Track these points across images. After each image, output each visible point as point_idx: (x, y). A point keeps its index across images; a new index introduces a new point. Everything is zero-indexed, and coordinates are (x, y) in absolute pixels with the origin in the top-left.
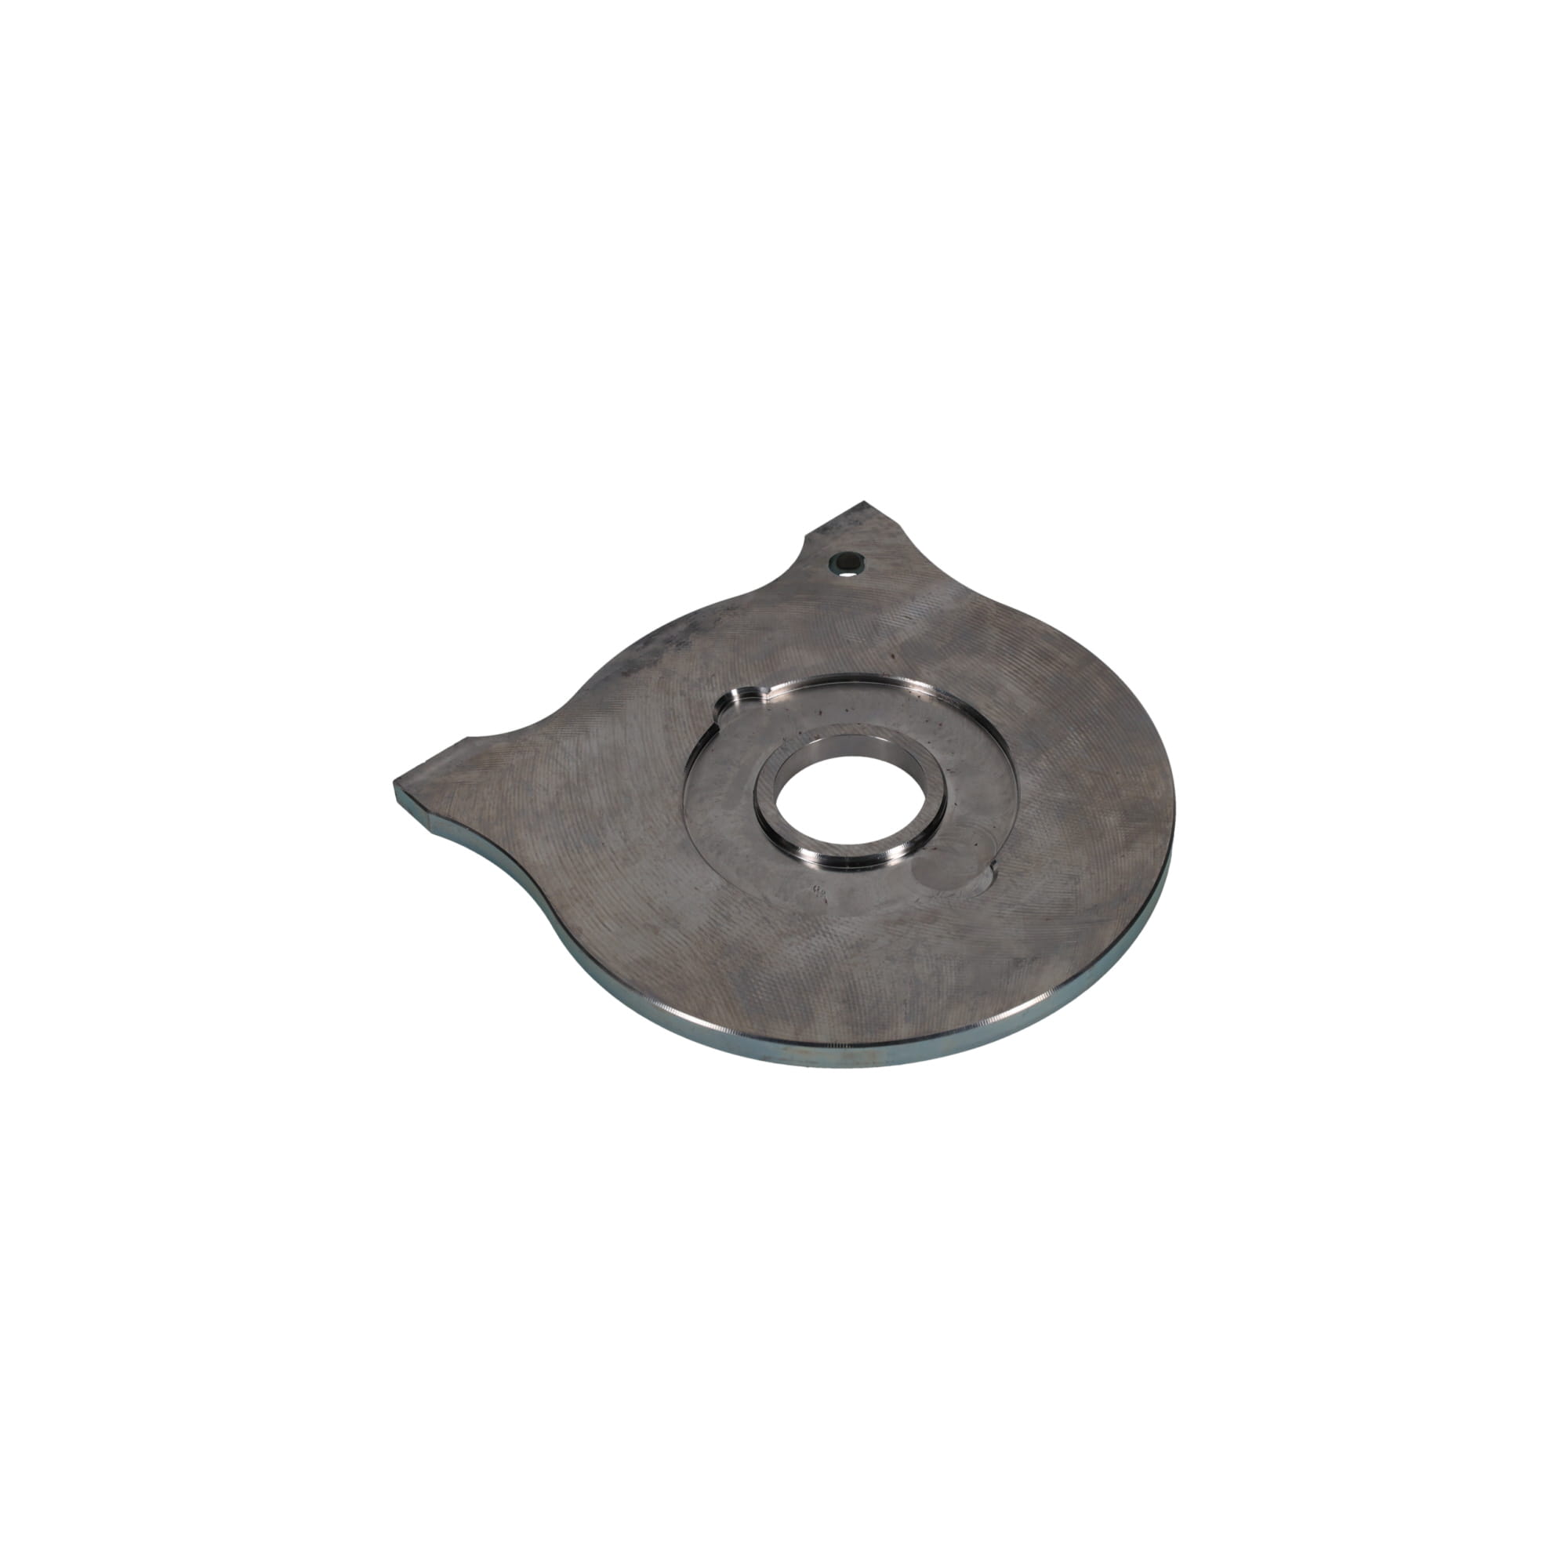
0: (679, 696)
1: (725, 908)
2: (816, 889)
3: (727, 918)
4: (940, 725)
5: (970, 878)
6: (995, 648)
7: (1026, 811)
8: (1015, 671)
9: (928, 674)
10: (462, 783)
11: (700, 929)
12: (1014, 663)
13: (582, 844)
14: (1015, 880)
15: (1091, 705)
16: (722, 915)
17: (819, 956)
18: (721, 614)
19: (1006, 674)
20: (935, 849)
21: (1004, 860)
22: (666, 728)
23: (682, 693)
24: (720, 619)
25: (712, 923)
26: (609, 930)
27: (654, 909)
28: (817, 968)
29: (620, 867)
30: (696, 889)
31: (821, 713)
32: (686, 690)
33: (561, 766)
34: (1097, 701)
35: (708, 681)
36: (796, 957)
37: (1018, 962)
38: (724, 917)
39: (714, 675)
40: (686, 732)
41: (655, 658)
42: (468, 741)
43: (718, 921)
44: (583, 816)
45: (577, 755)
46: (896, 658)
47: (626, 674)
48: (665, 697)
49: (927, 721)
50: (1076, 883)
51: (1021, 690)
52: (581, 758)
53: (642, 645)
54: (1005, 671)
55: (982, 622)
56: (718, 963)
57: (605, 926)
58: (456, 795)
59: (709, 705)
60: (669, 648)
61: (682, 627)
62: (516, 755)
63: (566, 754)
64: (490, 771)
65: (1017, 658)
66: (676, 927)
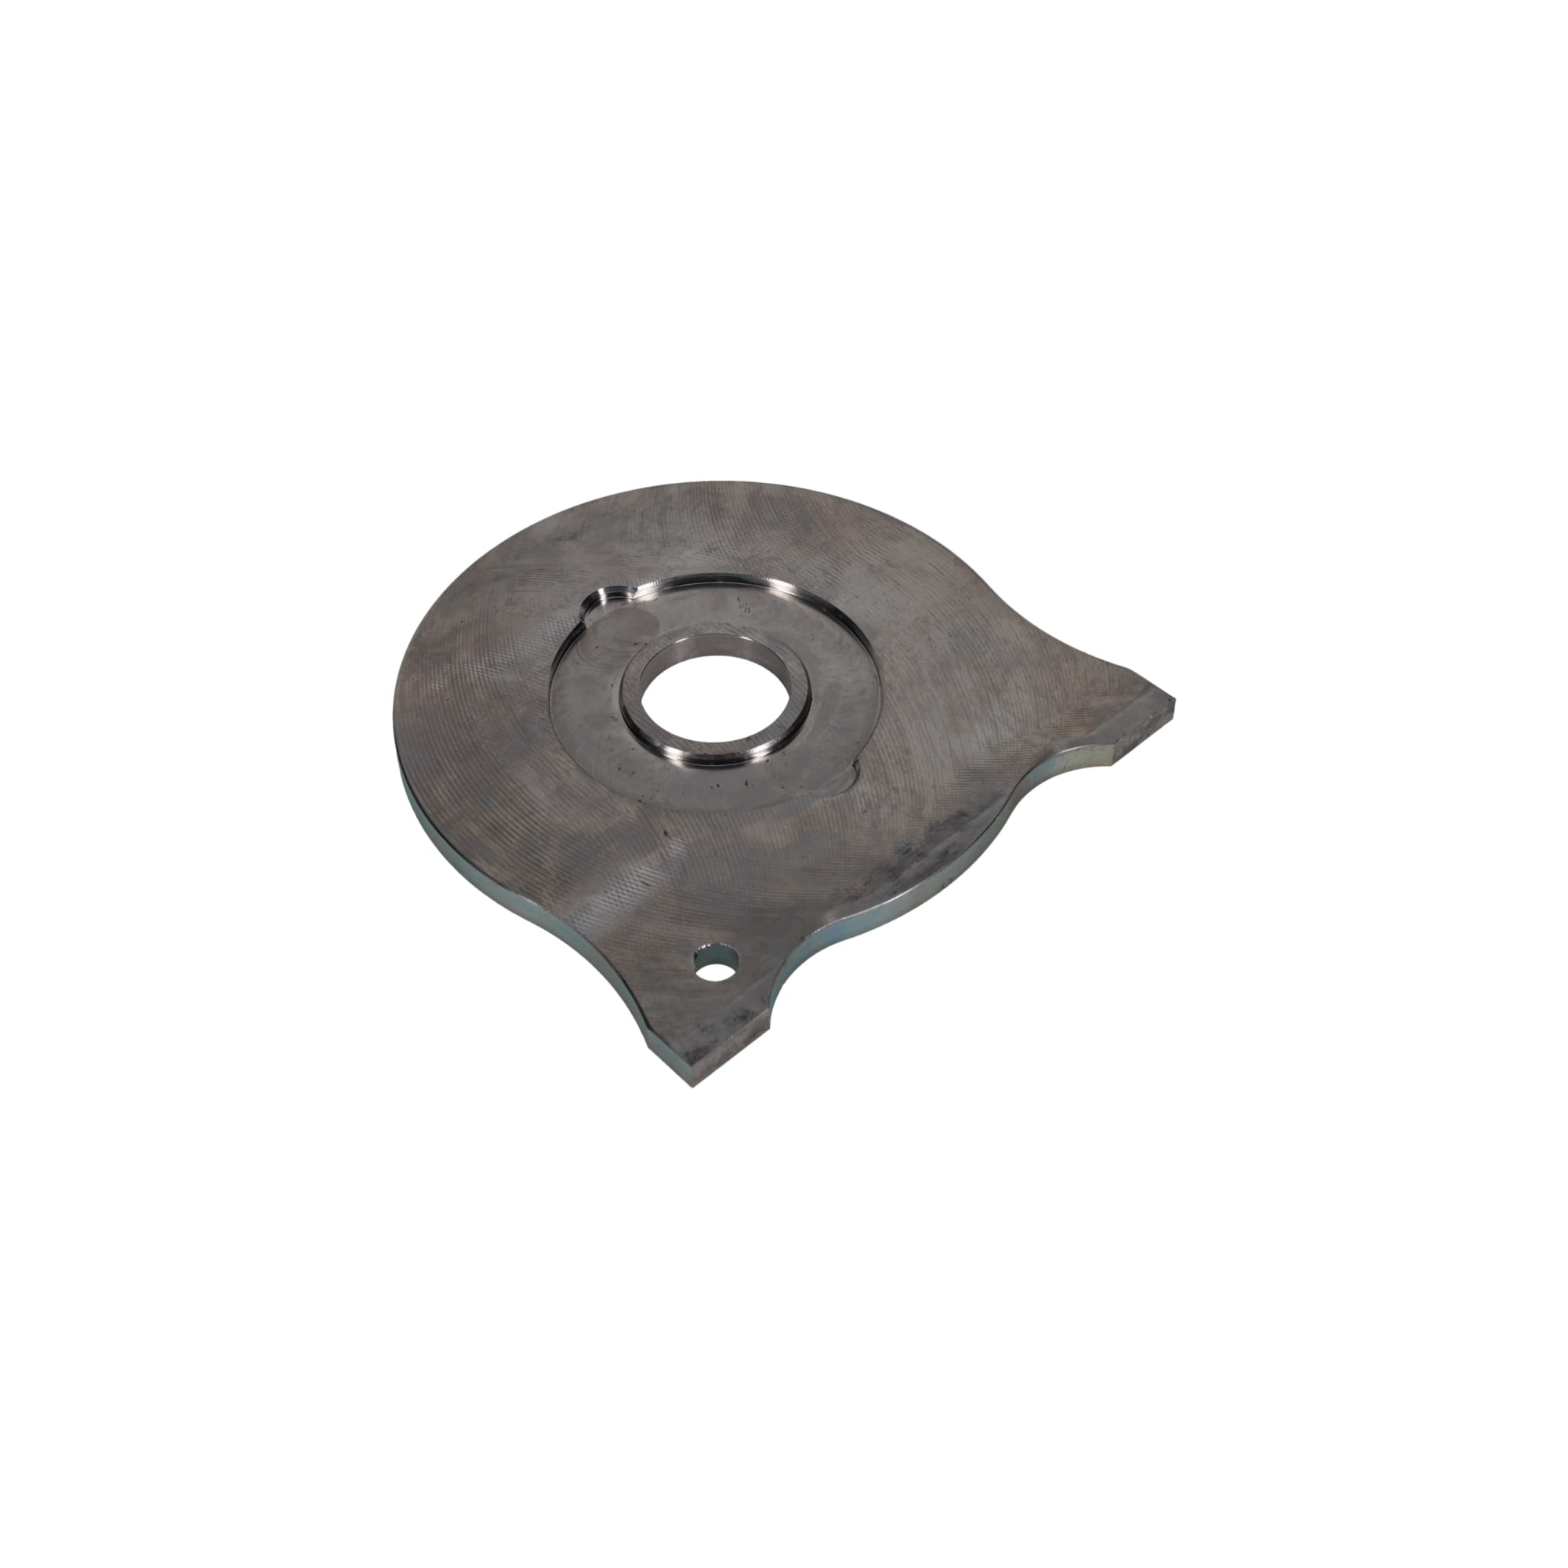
0: (900, 787)
1: (829, 581)
3: (826, 573)
4: (620, 769)
6: (551, 843)
7: (546, 664)
8: (532, 814)
9: (628, 812)
10: (1105, 695)
11: (849, 564)
12: (532, 824)
13: (970, 637)
14: (563, 602)
15: (458, 772)
16: (831, 575)
17: (744, 543)
18: (865, 890)
19: (544, 811)
20: (636, 644)
22: (908, 752)
23: (897, 790)
24: (865, 885)
25: (838, 569)
26: (930, 564)
27: (892, 579)
28: (745, 534)
29: (930, 615)
30: (857, 597)
31: (746, 784)
32: (892, 793)
33: (1009, 712)
34: (450, 778)
35: (870, 804)
36: (763, 543)
37: (573, 537)
38: (828, 573)
39: (864, 813)
40: (887, 747)
41: (932, 833)
43: (834, 570)
44: (975, 662)
45: (995, 724)
46: (662, 832)
47: (962, 814)
48: (914, 786)
50: (511, 599)
51: (530, 792)
52: (991, 720)
53: (951, 851)
54: (543, 813)
55: (560, 876)
56: (830, 537)
58: (1107, 683)
59: (865, 778)
60: (918, 846)
61: (907, 874)
62: (1058, 724)
63: (1008, 725)
64: (1080, 707)
65: (527, 829)
66: (871, 567)
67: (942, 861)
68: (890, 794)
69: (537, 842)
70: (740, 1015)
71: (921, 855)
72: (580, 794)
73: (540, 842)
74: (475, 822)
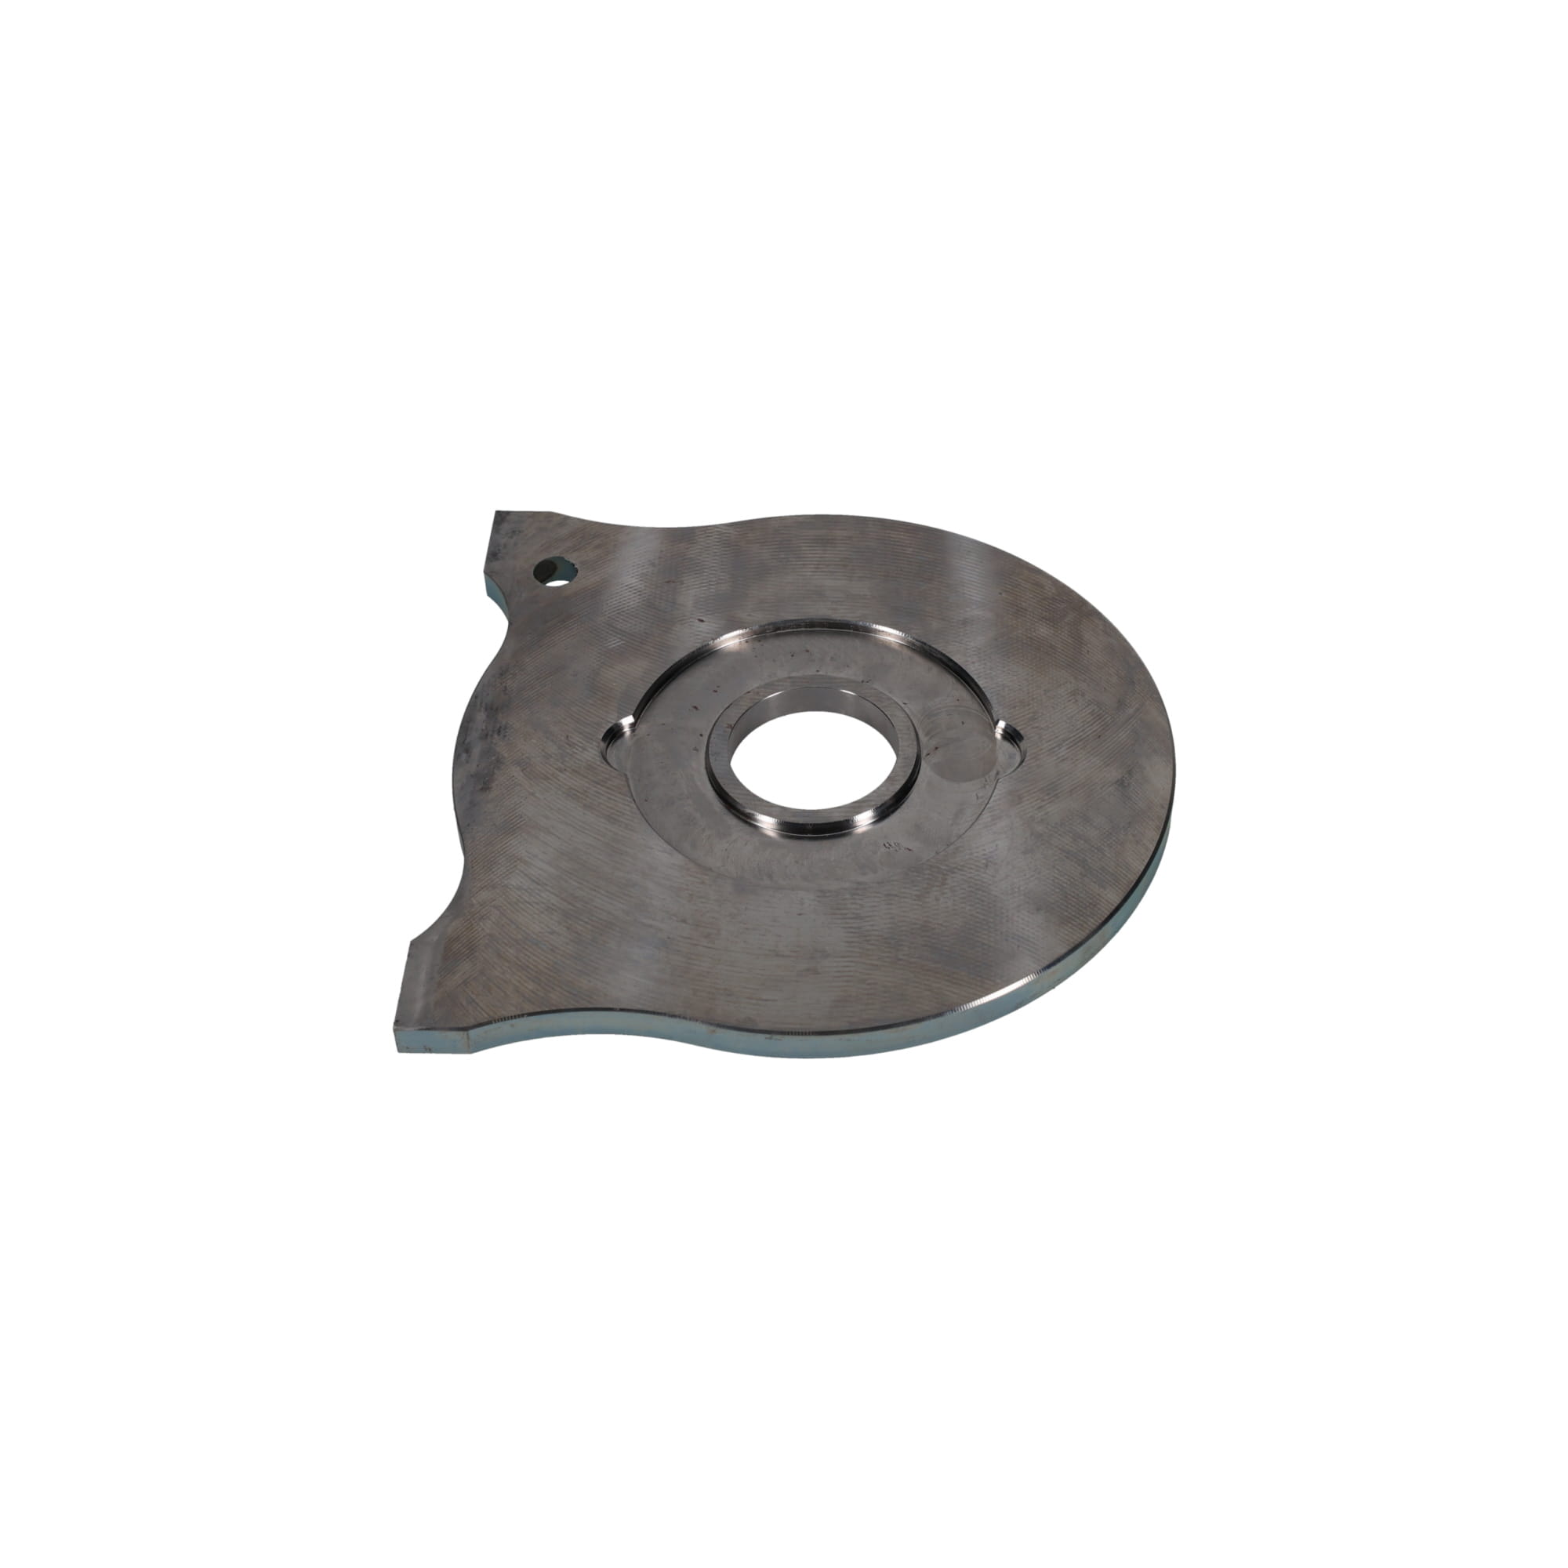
0: (560, 774)
2: (887, 845)
3: (858, 917)
4: (807, 651)
8: (815, 568)
9: (749, 615)
10: (465, 983)
11: (847, 942)
12: (807, 563)
14: (1037, 725)
16: (850, 918)
18: (501, 684)
19: (812, 575)
20: (936, 748)
22: (587, 807)
23: (560, 770)
24: (505, 687)
25: (851, 930)
26: (776, 1000)
27: (789, 956)
29: (710, 945)
30: (800, 914)
31: (696, 708)
32: (562, 766)
33: (537, 903)
35: (570, 745)
36: (955, 905)
37: (1121, 783)
38: (854, 918)
39: (567, 737)
40: (610, 799)
41: (493, 758)
42: (415, 945)
43: (854, 925)
45: (538, 884)
46: (704, 619)
47: (486, 788)
48: (549, 783)
49: (792, 656)
50: (1083, 696)
52: (546, 885)
53: (464, 756)
54: (809, 573)
55: (737, 548)
56: (901, 957)
57: (766, 1000)
58: (473, 996)
59: (599, 763)
60: (494, 741)
61: (481, 716)
62: (481, 924)
63: (526, 891)
64: (477, 954)
67: (464, 743)
68: (562, 763)
69: (786, 555)
71: (485, 736)
73: (782, 556)
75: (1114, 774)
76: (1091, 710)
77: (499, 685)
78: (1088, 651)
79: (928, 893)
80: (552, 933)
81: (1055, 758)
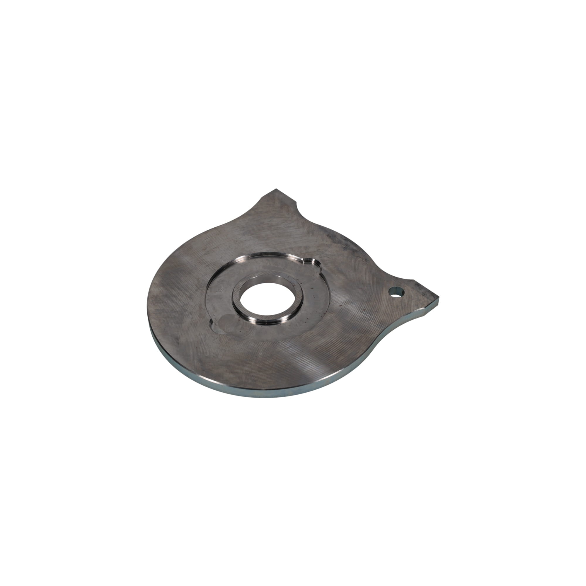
4: (306, 322)
5: (224, 330)
6: (347, 336)
9: (331, 316)
10: (275, 203)
11: (203, 260)
12: (337, 342)
14: (217, 339)
16: (209, 264)
17: (187, 288)
19: (331, 339)
20: (239, 320)
21: (228, 336)
22: (300, 247)
23: (317, 250)
24: (361, 257)
25: (205, 262)
26: (205, 239)
28: (182, 288)
29: (233, 240)
30: (222, 258)
31: (312, 289)
35: (325, 256)
36: (188, 283)
37: (177, 339)
40: (298, 252)
41: (337, 242)
42: (295, 203)
43: (206, 264)
44: (258, 230)
46: (340, 307)
47: (328, 235)
48: (316, 246)
50: (214, 356)
51: (321, 344)
52: (286, 228)
53: (344, 238)
55: (362, 333)
58: (269, 202)
61: (355, 248)
62: (287, 213)
63: (287, 224)
65: (341, 343)
66: (205, 254)
68: (320, 252)
69: (346, 340)
70: (417, 286)
71: (346, 245)
72: (323, 329)
73: (347, 339)
74: (338, 359)
75: (182, 340)
76: (207, 353)
77: (363, 257)
78: (227, 371)
79: (197, 281)
80: (270, 221)
81: (202, 333)
